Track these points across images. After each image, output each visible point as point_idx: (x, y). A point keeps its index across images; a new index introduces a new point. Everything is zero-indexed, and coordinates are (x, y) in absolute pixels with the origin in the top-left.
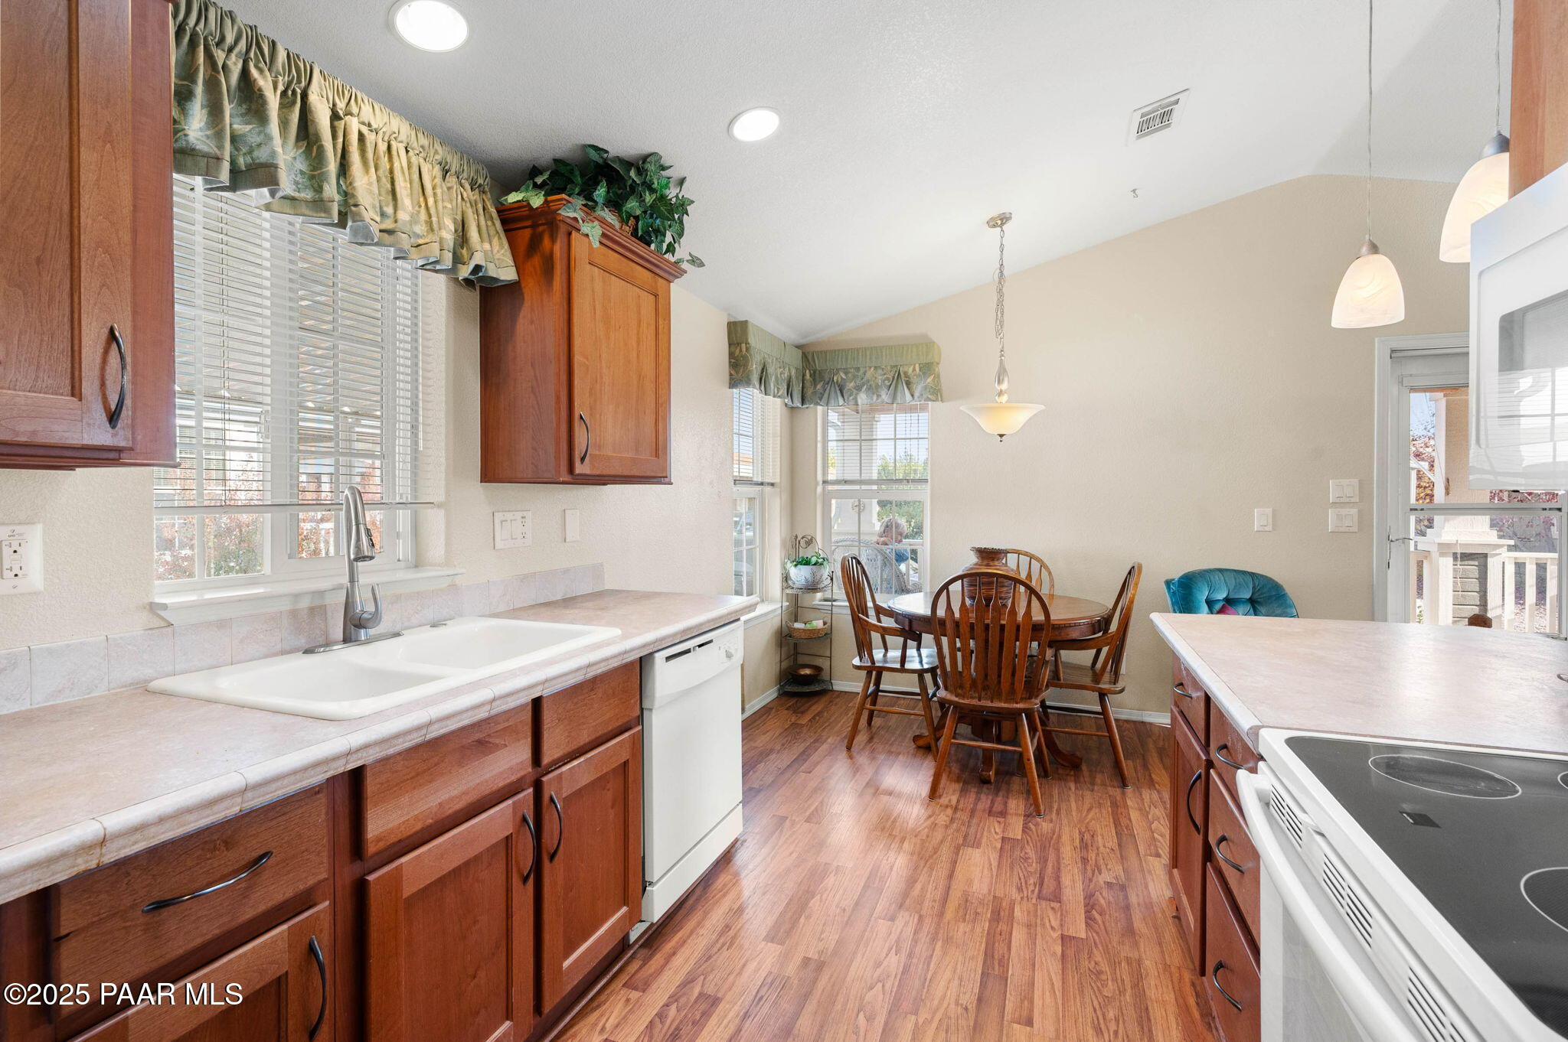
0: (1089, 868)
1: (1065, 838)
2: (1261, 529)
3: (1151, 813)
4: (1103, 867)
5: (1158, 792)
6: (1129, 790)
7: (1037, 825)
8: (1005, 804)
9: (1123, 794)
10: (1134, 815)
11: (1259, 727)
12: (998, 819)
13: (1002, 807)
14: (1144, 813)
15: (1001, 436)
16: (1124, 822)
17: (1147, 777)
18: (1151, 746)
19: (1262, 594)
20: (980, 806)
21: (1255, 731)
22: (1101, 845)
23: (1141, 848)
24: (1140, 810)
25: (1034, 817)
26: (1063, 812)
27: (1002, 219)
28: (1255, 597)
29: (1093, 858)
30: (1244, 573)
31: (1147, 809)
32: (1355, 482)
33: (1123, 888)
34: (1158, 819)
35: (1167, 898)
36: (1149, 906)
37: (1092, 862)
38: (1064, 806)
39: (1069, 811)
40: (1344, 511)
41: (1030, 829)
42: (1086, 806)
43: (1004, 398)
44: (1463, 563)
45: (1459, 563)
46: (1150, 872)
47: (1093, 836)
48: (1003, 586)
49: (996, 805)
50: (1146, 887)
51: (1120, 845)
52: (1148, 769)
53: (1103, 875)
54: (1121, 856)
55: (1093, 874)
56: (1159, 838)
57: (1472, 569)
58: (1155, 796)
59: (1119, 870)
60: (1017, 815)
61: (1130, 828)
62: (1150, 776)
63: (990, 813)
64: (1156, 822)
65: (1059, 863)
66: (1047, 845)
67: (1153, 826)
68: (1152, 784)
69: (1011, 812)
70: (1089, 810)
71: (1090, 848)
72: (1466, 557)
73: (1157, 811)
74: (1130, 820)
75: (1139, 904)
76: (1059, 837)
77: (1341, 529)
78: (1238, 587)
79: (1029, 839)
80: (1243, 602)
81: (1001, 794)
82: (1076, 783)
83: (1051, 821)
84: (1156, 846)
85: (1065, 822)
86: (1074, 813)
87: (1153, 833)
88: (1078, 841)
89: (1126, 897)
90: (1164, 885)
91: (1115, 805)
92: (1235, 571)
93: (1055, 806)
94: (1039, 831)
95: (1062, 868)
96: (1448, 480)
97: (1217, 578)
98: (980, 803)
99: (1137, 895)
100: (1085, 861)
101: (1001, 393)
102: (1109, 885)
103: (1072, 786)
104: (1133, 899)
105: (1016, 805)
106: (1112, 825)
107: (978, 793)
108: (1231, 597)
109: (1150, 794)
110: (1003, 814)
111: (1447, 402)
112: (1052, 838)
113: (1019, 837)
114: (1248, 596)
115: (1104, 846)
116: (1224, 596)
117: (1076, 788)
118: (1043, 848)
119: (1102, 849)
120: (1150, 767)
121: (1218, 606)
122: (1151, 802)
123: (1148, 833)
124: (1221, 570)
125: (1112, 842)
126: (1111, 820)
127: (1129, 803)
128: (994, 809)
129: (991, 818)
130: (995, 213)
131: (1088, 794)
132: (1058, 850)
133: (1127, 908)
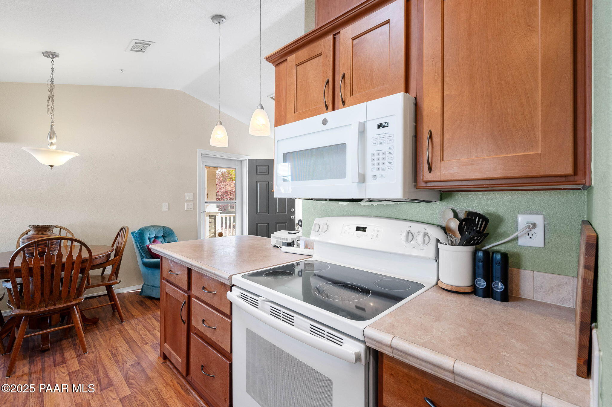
0: (120, 364)
1: (103, 356)
2: (165, 210)
3: (138, 328)
4: (127, 360)
5: (137, 319)
6: (125, 323)
7: (86, 358)
8: (63, 356)
9: (123, 326)
10: (131, 332)
11: (232, 275)
12: (62, 366)
13: (61, 359)
14: (135, 330)
15: (52, 166)
16: (128, 337)
17: (130, 315)
18: (127, 301)
19: (167, 233)
20: (47, 365)
21: (230, 278)
22: (121, 351)
23: (139, 344)
24: (133, 329)
25: (83, 355)
26: (98, 346)
27: (53, 55)
28: (164, 235)
29: (121, 358)
30: (160, 226)
31: (136, 328)
32: (192, 194)
33: (138, 363)
34: (141, 329)
35: (157, 358)
36: (151, 364)
37: (121, 361)
38: (97, 343)
39: (100, 344)
40: (190, 203)
41: (83, 362)
42: (108, 339)
43: (54, 147)
44: (212, 218)
45: (210, 218)
46: (146, 351)
47: (116, 349)
48: (53, 244)
49: (57, 359)
50: (148, 358)
51: (130, 347)
52: (129, 312)
53: (128, 363)
54: (132, 351)
55: (123, 365)
56: (144, 336)
57: (213, 219)
58: (136, 321)
59: (134, 357)
60: (72, 358)
61: (131, 338)
62: (131, 314)
63: (55, 365)
64: (141, 331)
65: (105, 369)
66: (96, 364)
67: (140, 333)
68: (133, 317)
69: (68, 358)
70: (110, 339)
71: (117, 354)
72: (212, 216)
73: (140, 327)
74: (130, 335)
75: (147, 366)
76: (100, 357)
77: (189, 209)
78: (159, 232)
79: (84, 366)
80: (160, 237)
81: (58, 353)
82: (98, 330)
83: (93, 353)
84: (145, 340)
85: (100, 349)
86: (103, 344)
87: (141, 335)
88: (110, 355)
89: (141, 366)
90: (154, 354)
91: (120, 332)
92: (157, 226)
93: (92, 345)
94: (88, 360)
95: (107, 370)
96: (207, 194)
97: (152, 229)
98: (45, 363)
99: (145, 363)
100: (117, 362)
101: (51, 144)
102: (132, 365)
103: (97, 332)
104: (144, 365)
105: (70, 354)
106: (123, 341)
107: (42, 359)
108: (156, 236)
109: (134, 321)
110: (64, 361)
111: (207, 171)
112: (96, 360)
113: (78, 368)
114: (162, 235)
115: (124, 351)
116: (154, 236)
117: (100, 332)
118: (94, 367)
119: (123, 353)
120: (130, 310)
121: (152, 240)
122: (136, 324)
123: (140, 337)
124: (153, 226)
125: (126, 347)
126: (122, 339)
127: (127, 328)
128: (57, 362)
129: (57, 368)
130: (49, 50)
131: (106, 332)
132: (102, 364)
133: (144, 370)
